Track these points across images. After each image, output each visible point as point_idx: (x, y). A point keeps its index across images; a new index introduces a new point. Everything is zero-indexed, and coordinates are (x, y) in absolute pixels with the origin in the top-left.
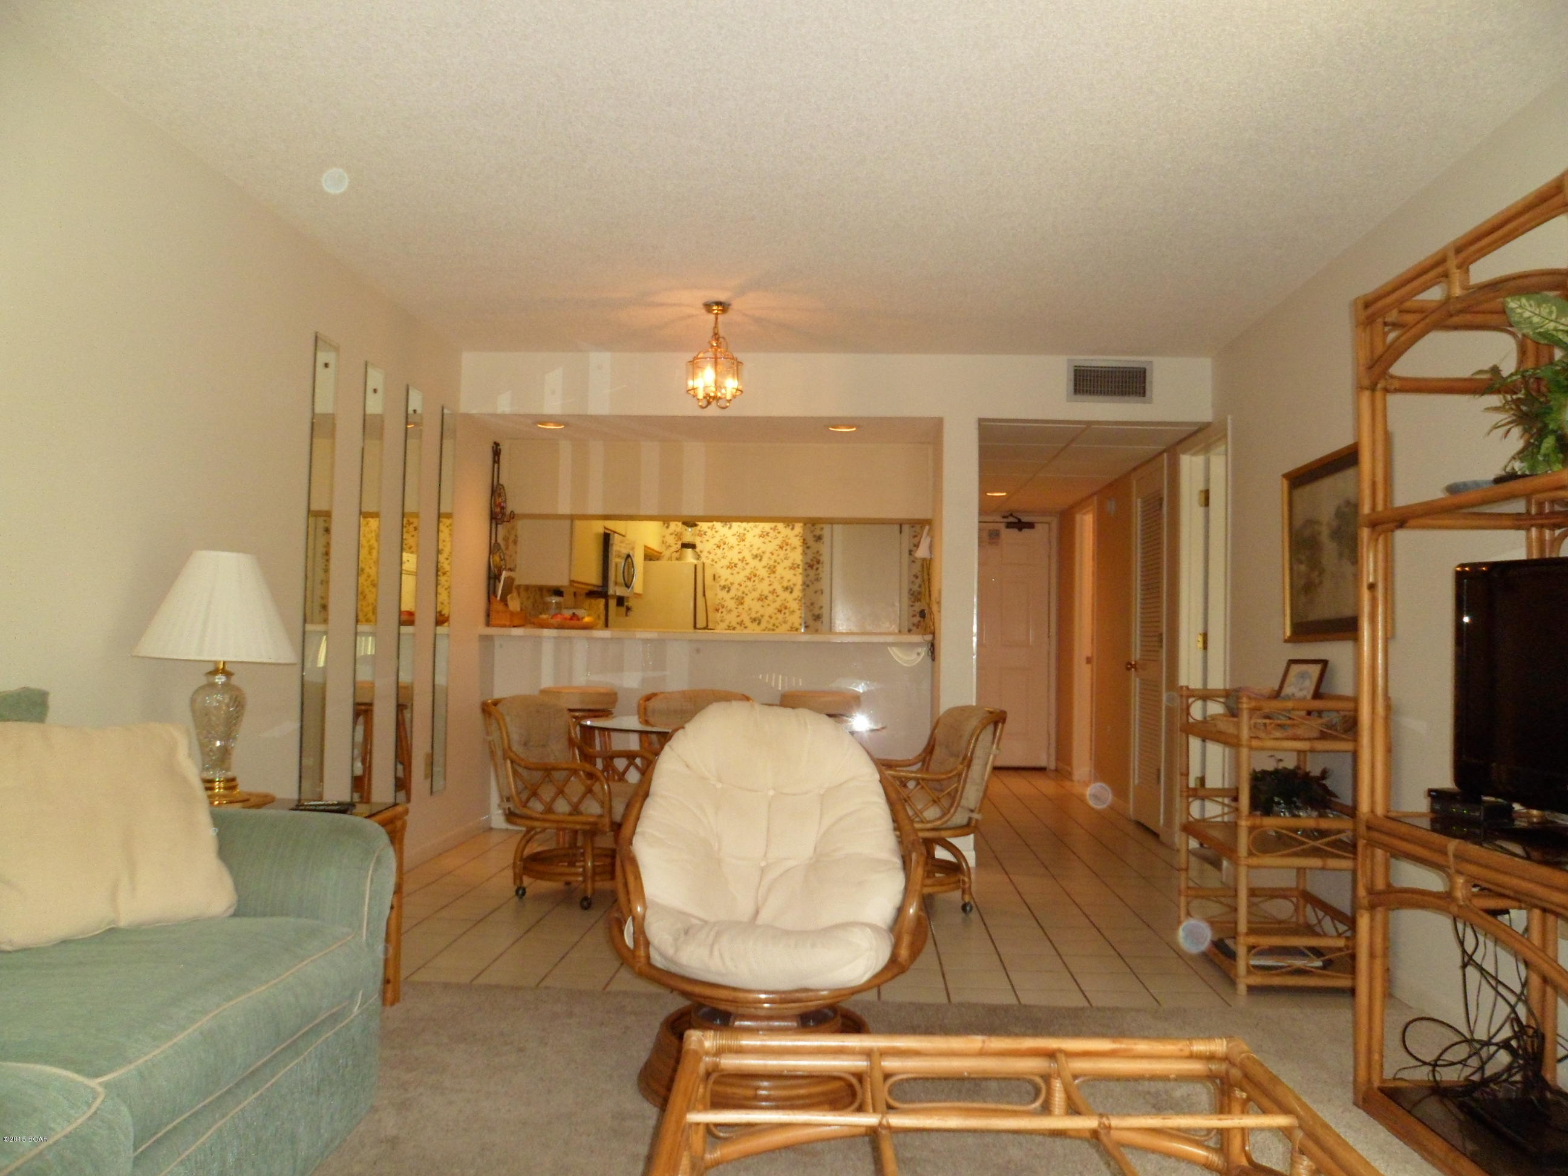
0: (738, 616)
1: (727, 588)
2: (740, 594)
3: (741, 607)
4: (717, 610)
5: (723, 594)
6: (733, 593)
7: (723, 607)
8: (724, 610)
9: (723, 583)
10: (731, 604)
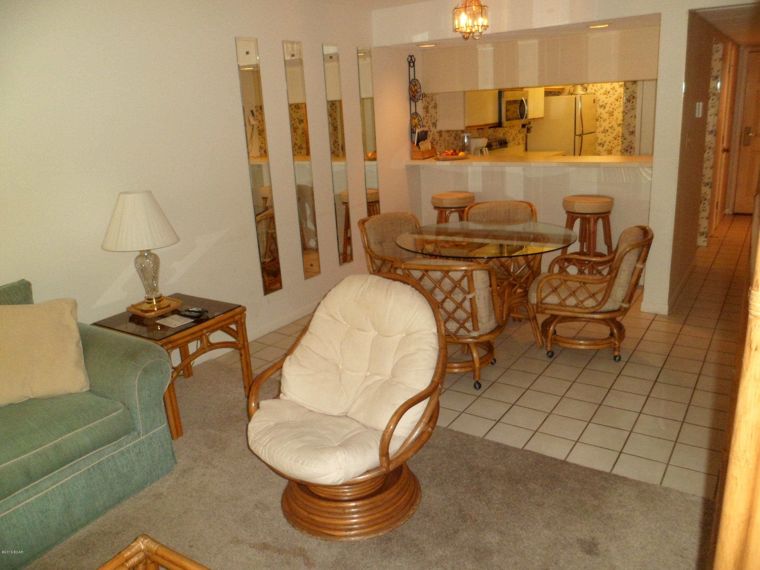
0: (610, 123)
1: (603, 107)
2: (611, 110)
3: (611, 117)
4: (597, 120)
5: (600, 110)
6: (607, 109)
7: (601, 118)
8: (601, 120)
9: (601, 104)
10: (605, 116)
